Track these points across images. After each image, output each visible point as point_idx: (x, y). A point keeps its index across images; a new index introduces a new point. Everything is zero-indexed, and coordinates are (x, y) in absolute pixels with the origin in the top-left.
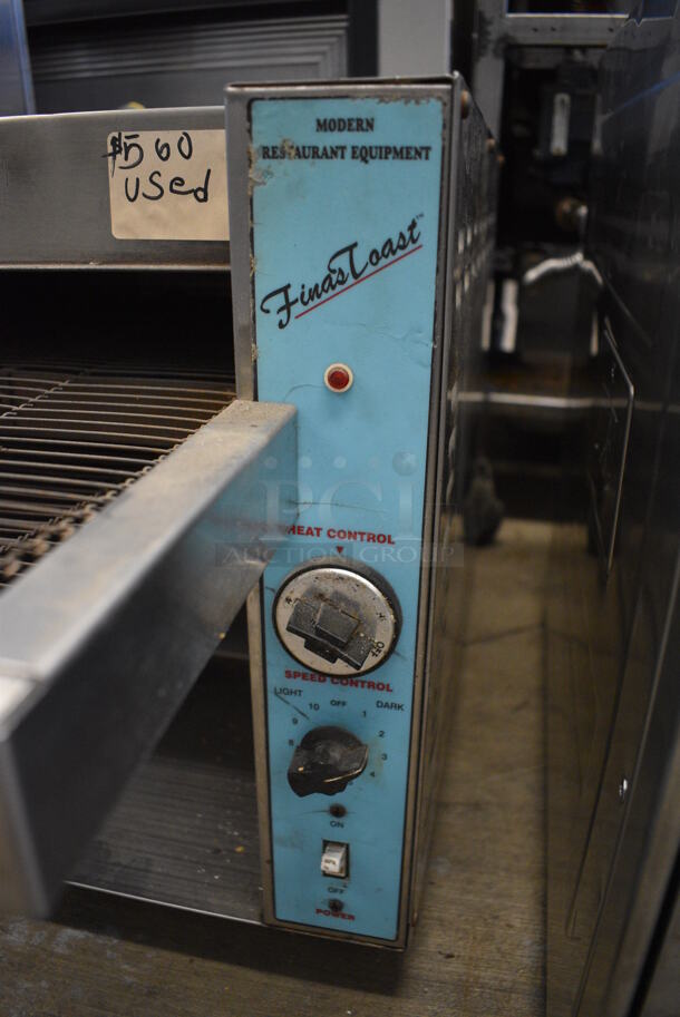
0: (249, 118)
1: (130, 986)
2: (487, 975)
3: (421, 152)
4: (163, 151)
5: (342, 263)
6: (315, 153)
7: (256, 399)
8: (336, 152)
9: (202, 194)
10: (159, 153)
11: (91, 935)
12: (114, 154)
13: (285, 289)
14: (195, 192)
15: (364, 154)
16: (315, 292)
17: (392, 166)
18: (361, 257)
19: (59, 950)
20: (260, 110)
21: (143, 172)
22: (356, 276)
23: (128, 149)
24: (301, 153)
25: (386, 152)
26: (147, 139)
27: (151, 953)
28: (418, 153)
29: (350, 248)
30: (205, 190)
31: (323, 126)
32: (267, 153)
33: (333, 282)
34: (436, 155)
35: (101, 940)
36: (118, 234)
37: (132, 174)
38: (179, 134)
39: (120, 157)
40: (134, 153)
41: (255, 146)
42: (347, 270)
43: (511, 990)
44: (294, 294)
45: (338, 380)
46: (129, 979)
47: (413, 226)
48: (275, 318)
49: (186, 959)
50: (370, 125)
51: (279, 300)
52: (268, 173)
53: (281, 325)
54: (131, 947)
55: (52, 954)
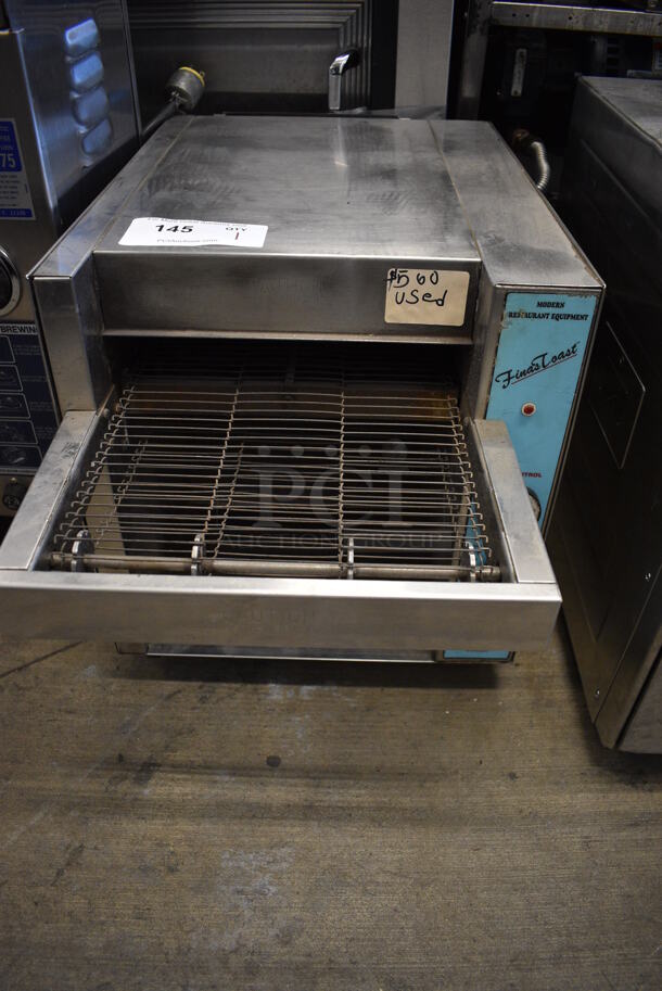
0: (505, 300)
1: (355, 708)
2: (538, 671)
3: (584, 317)
4: (420, 280)
5: (539, 361)
6: (534, 316)
7: (485, 418)
8: (545, 316)
9: (441, 302)
10: (419, 281)
11: (320, 687)
12: (391, 280)
13: (509, 372)
14: (437, 301)
15: (557, 317)
16: (523, 373)
17: (570, 322)
18: (548, 359)
19: (306, 698)
20: (511, 297)
21: (407, 290)
22: (544, 366)
23: (400, 278)
24: (528, 316)
25: (567, 316)
26: (412, 273)
27: (359, 690)
28: (582, 318)
29: (544, 356)
30: (443, 301)
31: (540, 305)
32: (511, 315)
33: (533, 369)
34: (590, 319)
35: (326, 689)
36: (388, 320)
37: (401, 291)
38: (432, 271)
39: (394, 282)
40: (404, 280)
41: (506, 312)
42: (540, 364)
43: (553, 676)
44: (512, 374)
45: (529, 410)
46: (353, 705)
47: (575, 346)
48: (502, 384)
49: (379, 689)
50: (563, 305)
51: (506, 376)
52: (510, 323)
53: (504, 387)
54: (346, 689)
55: (302, 701)
